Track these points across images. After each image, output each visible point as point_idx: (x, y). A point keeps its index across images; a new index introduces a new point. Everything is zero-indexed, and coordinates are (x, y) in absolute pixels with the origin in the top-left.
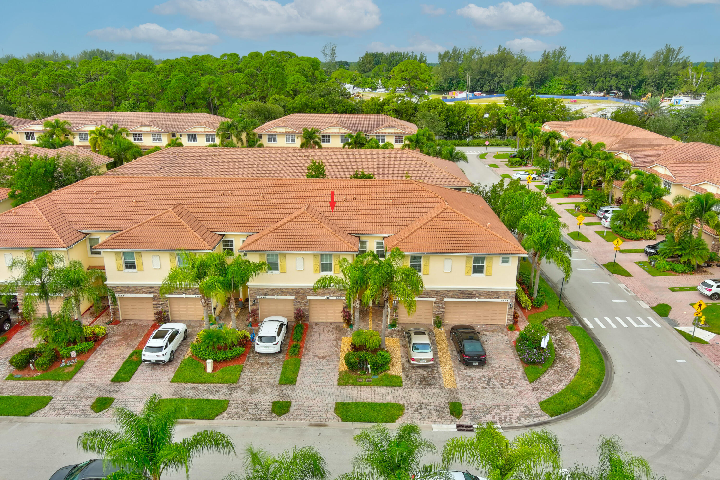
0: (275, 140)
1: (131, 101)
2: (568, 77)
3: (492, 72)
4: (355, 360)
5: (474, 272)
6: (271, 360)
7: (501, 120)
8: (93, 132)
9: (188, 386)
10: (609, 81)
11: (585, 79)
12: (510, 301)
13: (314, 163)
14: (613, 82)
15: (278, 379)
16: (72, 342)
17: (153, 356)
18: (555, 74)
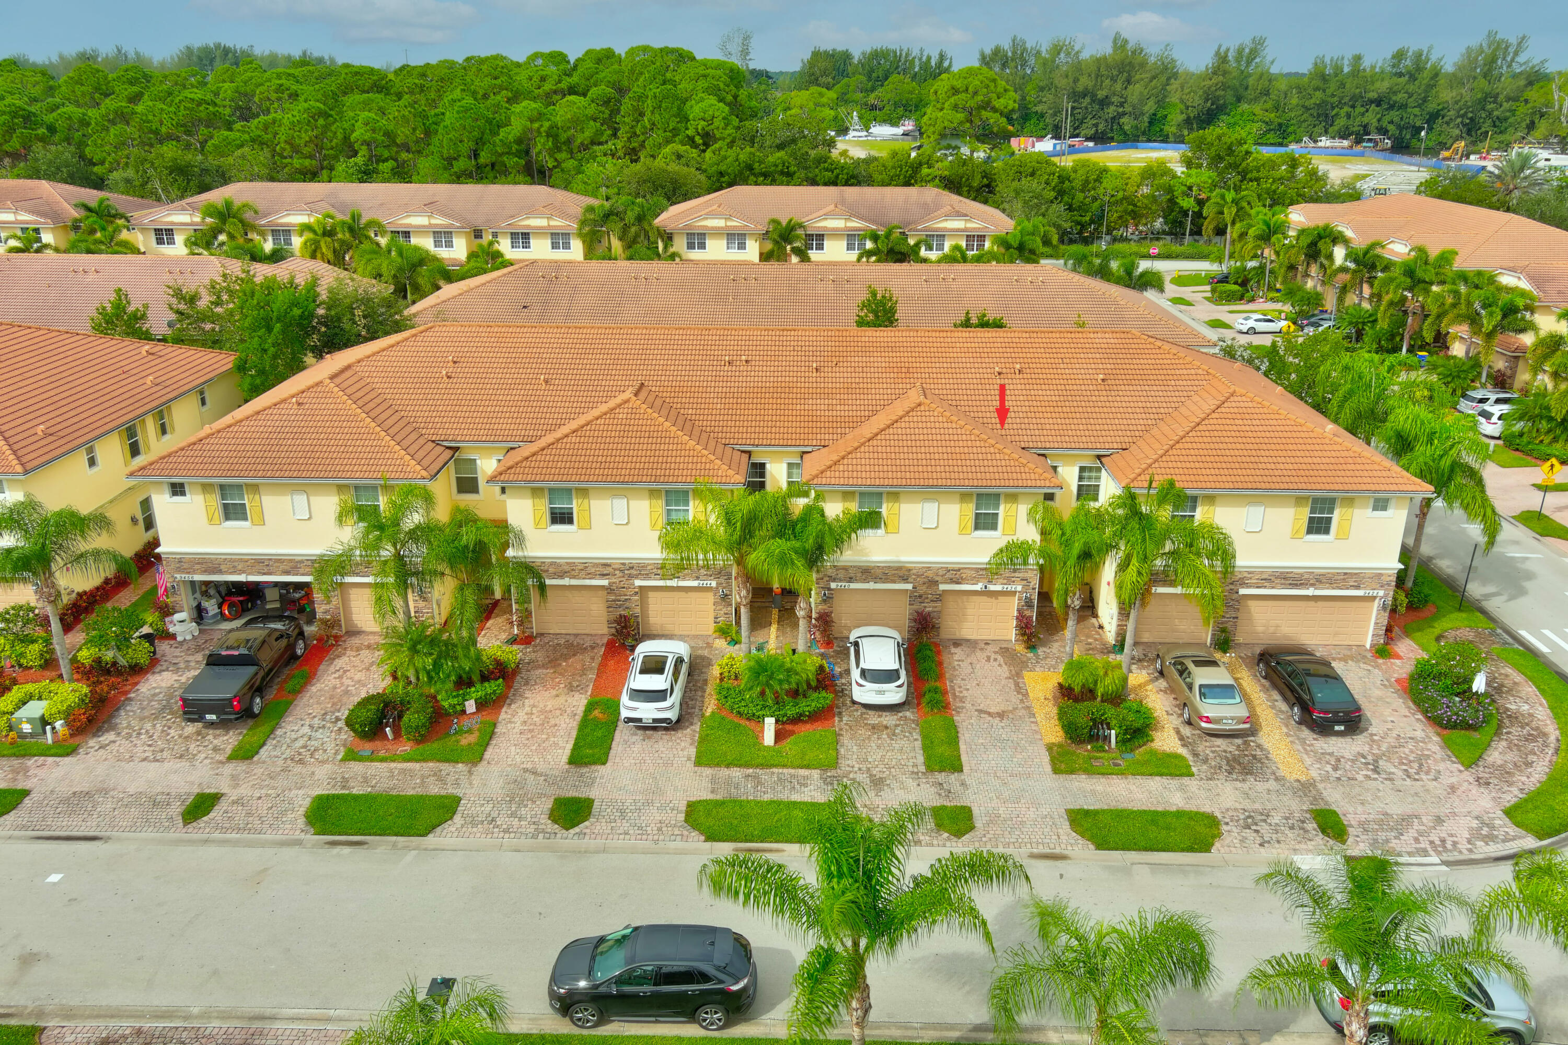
0: (702, 246)
1: (359, 160)
2: (1269, 105)
3: (1101, 94)
4: (1083, 721)
5: (1310, 531)
6: (889, 719)
7: (1179, 201)
8: (307, 228)
9: (736, 773)
10: (1363, 114)
11: (1307, 109)
12: (1384, 594)
13: (874, 294)
14: (1371, 117)
15: (920, 759)
16: (463, 683)
17: (648, 711)
18: (1239, 99)
